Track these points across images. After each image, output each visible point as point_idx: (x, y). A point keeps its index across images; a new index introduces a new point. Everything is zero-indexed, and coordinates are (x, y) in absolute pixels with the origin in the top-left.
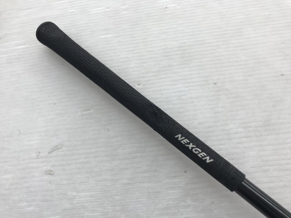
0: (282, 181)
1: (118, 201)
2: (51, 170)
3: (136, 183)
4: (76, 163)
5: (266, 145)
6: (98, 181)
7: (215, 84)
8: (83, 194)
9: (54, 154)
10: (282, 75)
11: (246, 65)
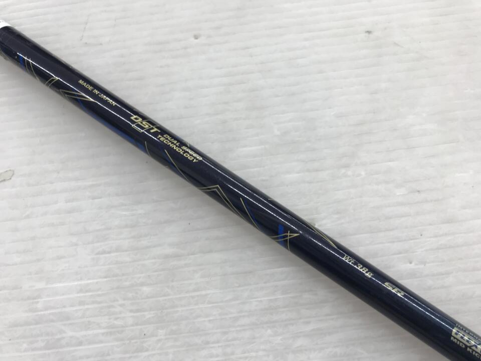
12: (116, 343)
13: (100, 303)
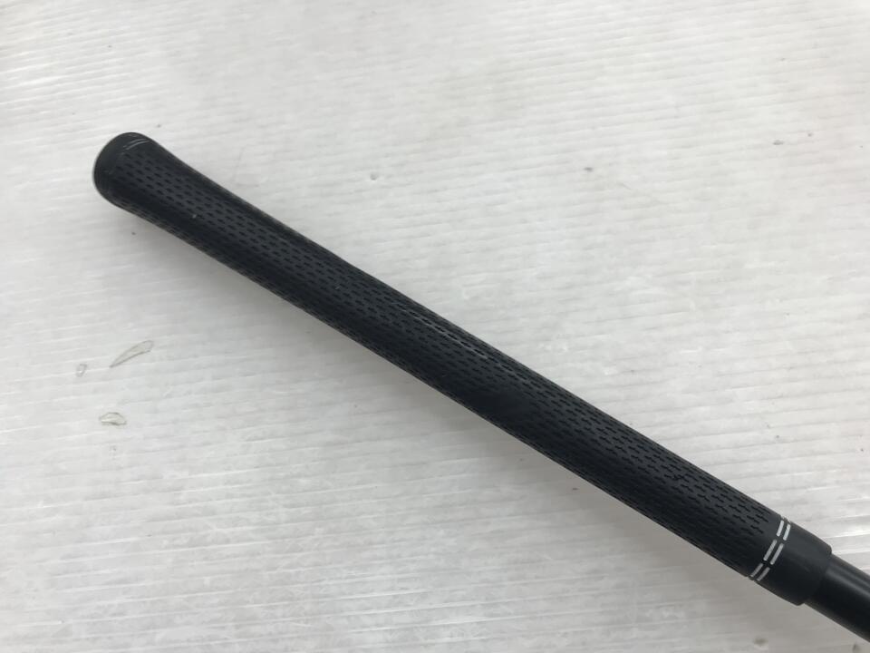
0: (769, 427)
1: (305, 491)
2: (117, 414)
3: (359, 441)
4: (189, 393)
5: (728, 332)
6: (249, 440)
7: (589, 169)
8: (205, 475)
9: (128, 367)
10: (775, 144)
11: (676, 117)
12: (268, 542)
13: (249, 496)
